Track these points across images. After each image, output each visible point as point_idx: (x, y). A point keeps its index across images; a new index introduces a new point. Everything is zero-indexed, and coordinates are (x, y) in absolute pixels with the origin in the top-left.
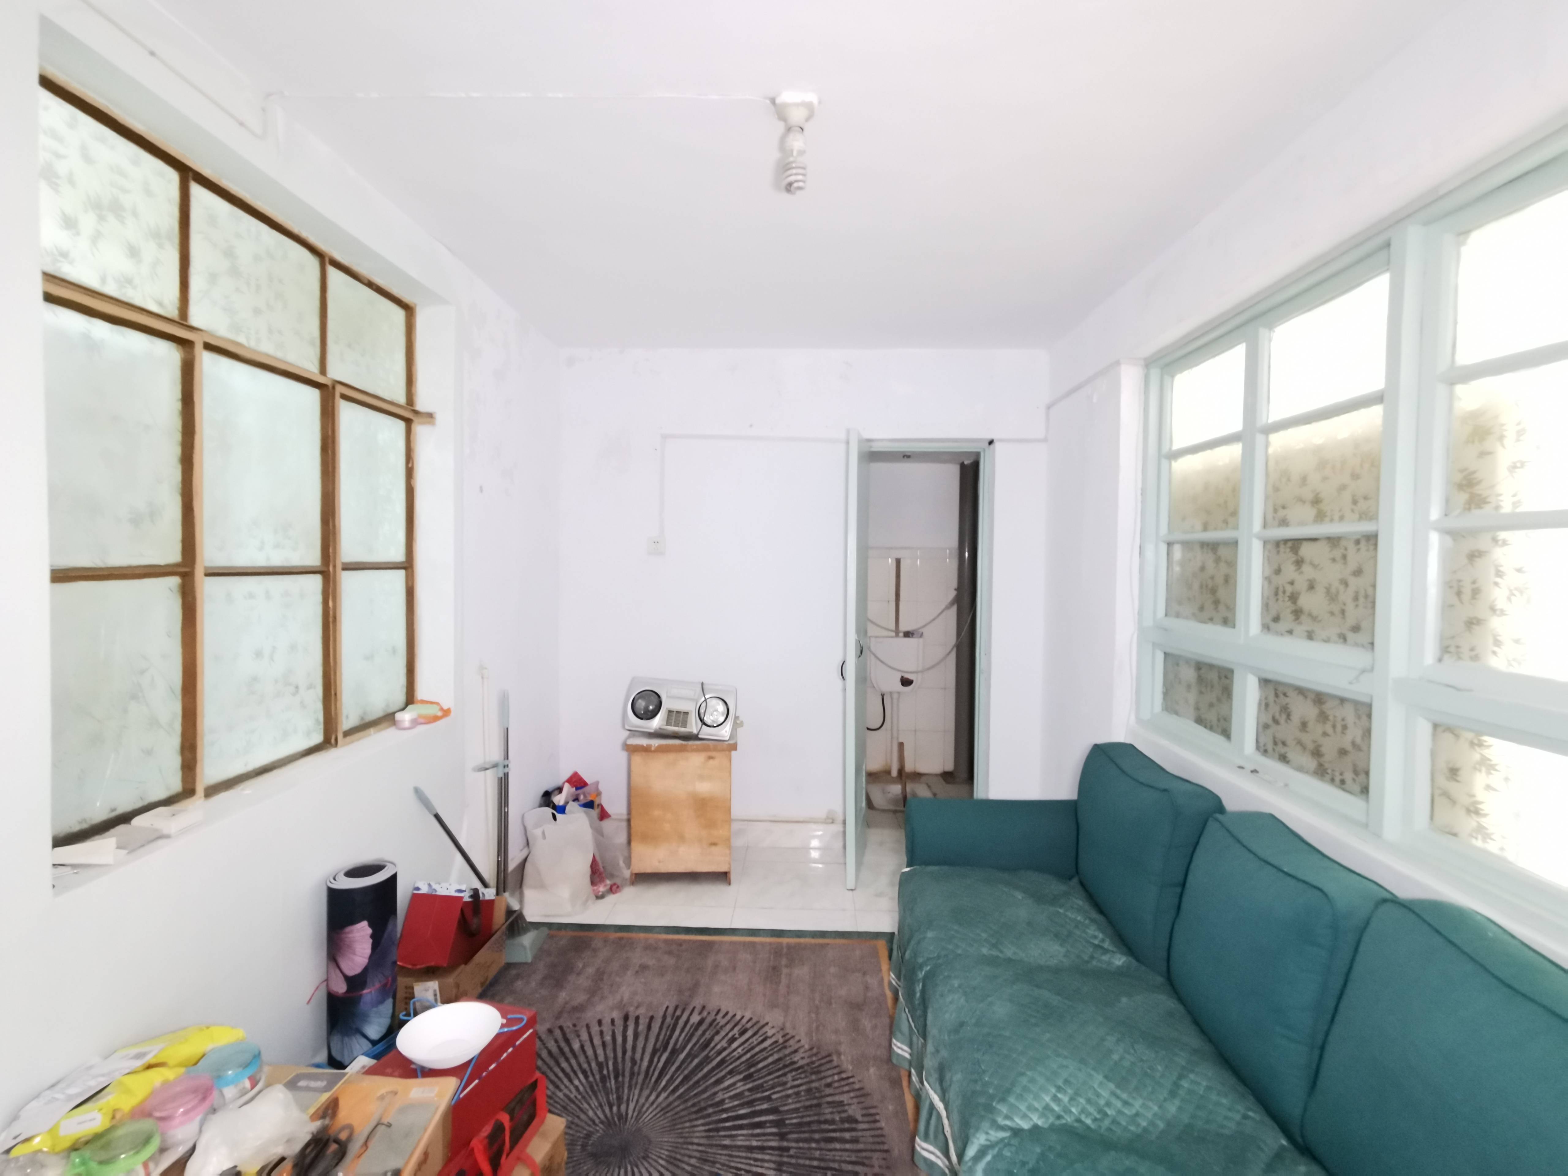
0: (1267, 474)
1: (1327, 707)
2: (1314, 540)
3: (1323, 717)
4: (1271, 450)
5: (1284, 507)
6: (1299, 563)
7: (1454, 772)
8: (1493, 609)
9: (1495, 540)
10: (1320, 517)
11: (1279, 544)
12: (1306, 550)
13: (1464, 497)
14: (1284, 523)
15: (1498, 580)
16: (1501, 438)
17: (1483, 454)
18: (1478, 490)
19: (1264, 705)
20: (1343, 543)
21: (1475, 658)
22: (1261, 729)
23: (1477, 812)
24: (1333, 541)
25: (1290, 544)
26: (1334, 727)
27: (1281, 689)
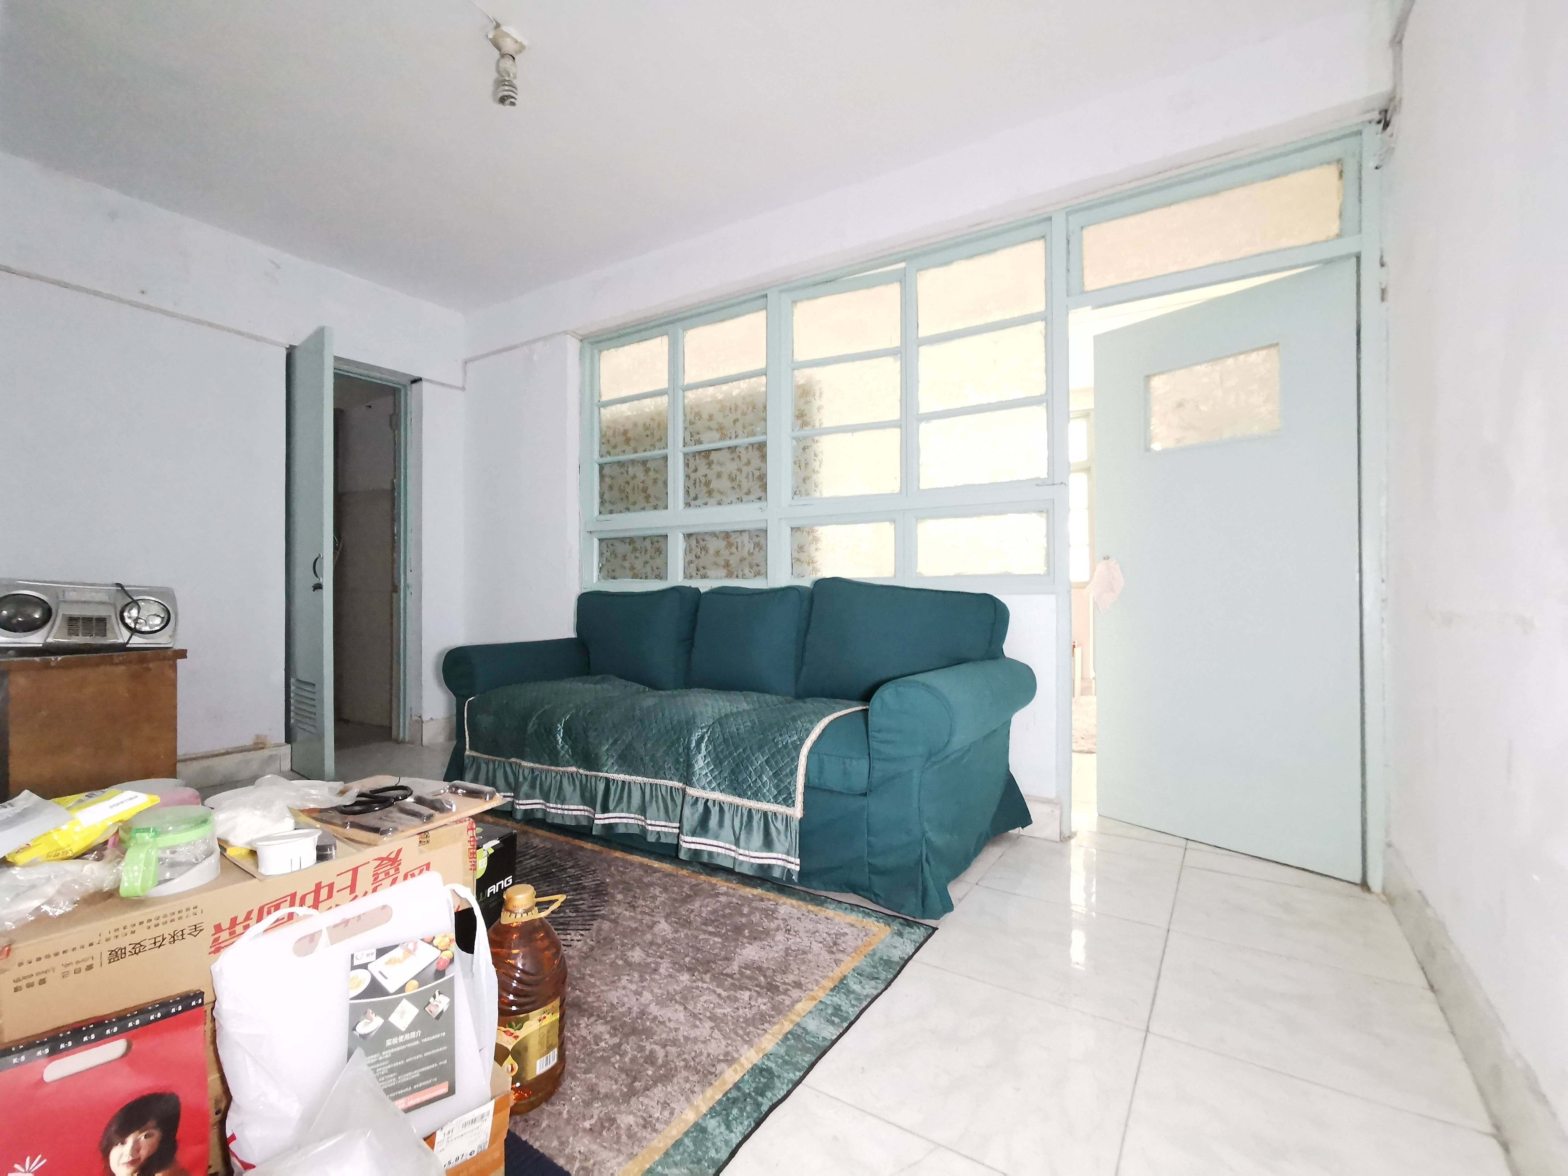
0: (685, 415)
1: (731, 540)
2: (720, 449)
3: (730, 545)
4: (686, 401)
5: (698, 433)
6: (710, 464)
7: (801, 549)
8: (814, 471)
9: (813, 441)
10: (723, 438)
11: (695, 454)
12: (714, 456)
13: (800, 422)
14: (699, 442)
15: (816, 458)
16: (814, 395)
17: (807, 403)
18: (805, 418)
19: (688, 551)
20: (738, 449)
21: (808, 494)
22: (687, 565)
23: (813, 562)
24: (732, 449)
25: (703, 454)
26: (737, 548)
27: (699, 537)
